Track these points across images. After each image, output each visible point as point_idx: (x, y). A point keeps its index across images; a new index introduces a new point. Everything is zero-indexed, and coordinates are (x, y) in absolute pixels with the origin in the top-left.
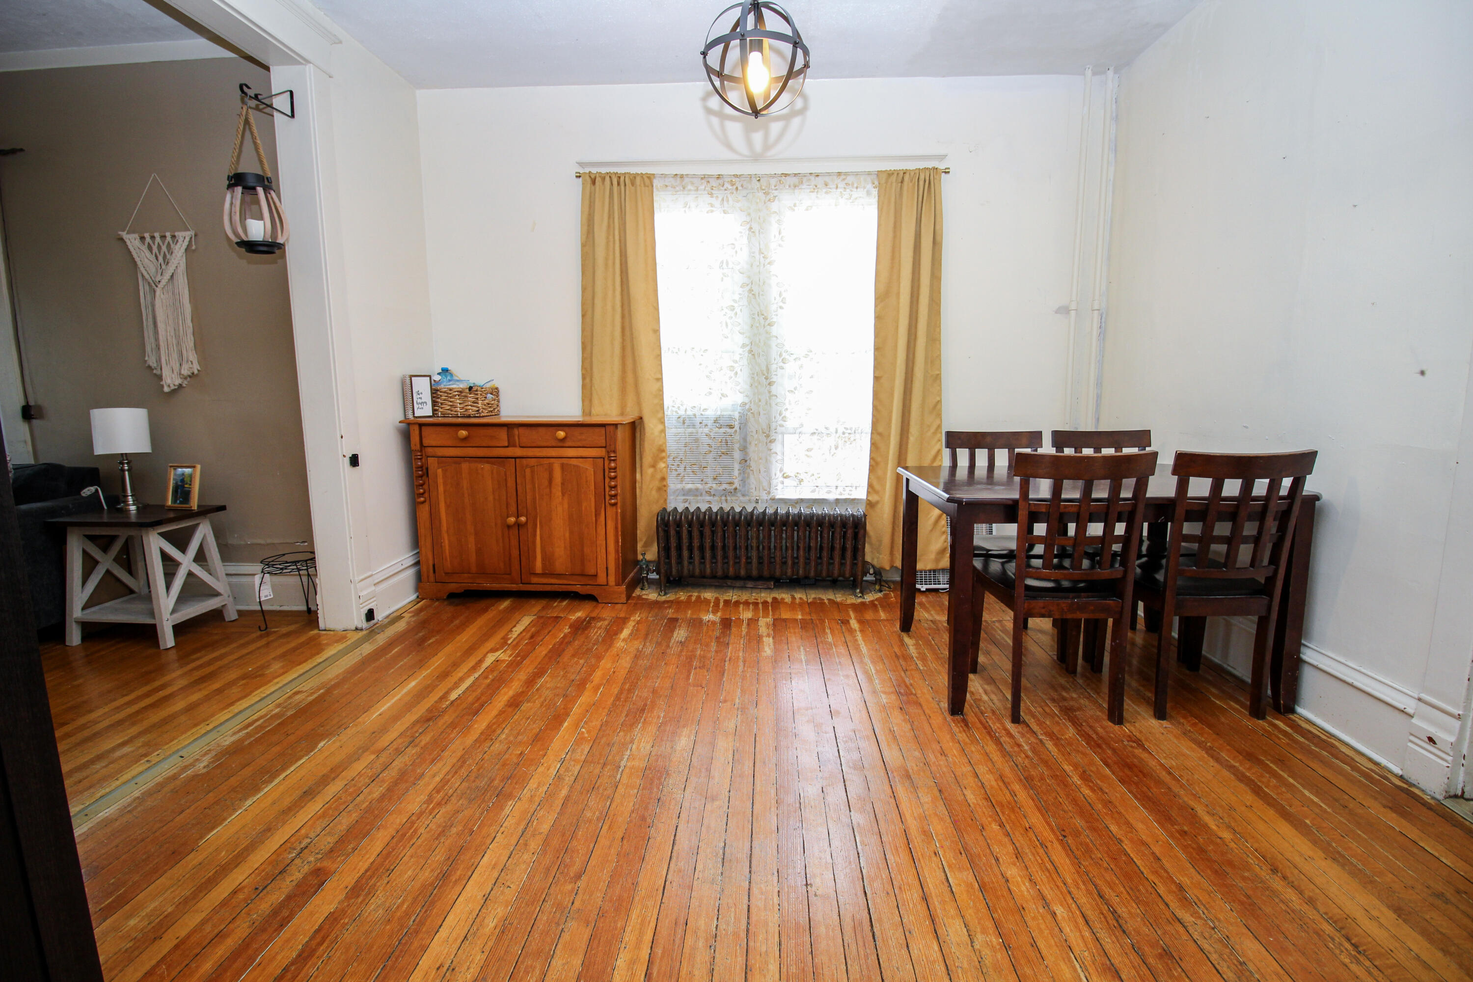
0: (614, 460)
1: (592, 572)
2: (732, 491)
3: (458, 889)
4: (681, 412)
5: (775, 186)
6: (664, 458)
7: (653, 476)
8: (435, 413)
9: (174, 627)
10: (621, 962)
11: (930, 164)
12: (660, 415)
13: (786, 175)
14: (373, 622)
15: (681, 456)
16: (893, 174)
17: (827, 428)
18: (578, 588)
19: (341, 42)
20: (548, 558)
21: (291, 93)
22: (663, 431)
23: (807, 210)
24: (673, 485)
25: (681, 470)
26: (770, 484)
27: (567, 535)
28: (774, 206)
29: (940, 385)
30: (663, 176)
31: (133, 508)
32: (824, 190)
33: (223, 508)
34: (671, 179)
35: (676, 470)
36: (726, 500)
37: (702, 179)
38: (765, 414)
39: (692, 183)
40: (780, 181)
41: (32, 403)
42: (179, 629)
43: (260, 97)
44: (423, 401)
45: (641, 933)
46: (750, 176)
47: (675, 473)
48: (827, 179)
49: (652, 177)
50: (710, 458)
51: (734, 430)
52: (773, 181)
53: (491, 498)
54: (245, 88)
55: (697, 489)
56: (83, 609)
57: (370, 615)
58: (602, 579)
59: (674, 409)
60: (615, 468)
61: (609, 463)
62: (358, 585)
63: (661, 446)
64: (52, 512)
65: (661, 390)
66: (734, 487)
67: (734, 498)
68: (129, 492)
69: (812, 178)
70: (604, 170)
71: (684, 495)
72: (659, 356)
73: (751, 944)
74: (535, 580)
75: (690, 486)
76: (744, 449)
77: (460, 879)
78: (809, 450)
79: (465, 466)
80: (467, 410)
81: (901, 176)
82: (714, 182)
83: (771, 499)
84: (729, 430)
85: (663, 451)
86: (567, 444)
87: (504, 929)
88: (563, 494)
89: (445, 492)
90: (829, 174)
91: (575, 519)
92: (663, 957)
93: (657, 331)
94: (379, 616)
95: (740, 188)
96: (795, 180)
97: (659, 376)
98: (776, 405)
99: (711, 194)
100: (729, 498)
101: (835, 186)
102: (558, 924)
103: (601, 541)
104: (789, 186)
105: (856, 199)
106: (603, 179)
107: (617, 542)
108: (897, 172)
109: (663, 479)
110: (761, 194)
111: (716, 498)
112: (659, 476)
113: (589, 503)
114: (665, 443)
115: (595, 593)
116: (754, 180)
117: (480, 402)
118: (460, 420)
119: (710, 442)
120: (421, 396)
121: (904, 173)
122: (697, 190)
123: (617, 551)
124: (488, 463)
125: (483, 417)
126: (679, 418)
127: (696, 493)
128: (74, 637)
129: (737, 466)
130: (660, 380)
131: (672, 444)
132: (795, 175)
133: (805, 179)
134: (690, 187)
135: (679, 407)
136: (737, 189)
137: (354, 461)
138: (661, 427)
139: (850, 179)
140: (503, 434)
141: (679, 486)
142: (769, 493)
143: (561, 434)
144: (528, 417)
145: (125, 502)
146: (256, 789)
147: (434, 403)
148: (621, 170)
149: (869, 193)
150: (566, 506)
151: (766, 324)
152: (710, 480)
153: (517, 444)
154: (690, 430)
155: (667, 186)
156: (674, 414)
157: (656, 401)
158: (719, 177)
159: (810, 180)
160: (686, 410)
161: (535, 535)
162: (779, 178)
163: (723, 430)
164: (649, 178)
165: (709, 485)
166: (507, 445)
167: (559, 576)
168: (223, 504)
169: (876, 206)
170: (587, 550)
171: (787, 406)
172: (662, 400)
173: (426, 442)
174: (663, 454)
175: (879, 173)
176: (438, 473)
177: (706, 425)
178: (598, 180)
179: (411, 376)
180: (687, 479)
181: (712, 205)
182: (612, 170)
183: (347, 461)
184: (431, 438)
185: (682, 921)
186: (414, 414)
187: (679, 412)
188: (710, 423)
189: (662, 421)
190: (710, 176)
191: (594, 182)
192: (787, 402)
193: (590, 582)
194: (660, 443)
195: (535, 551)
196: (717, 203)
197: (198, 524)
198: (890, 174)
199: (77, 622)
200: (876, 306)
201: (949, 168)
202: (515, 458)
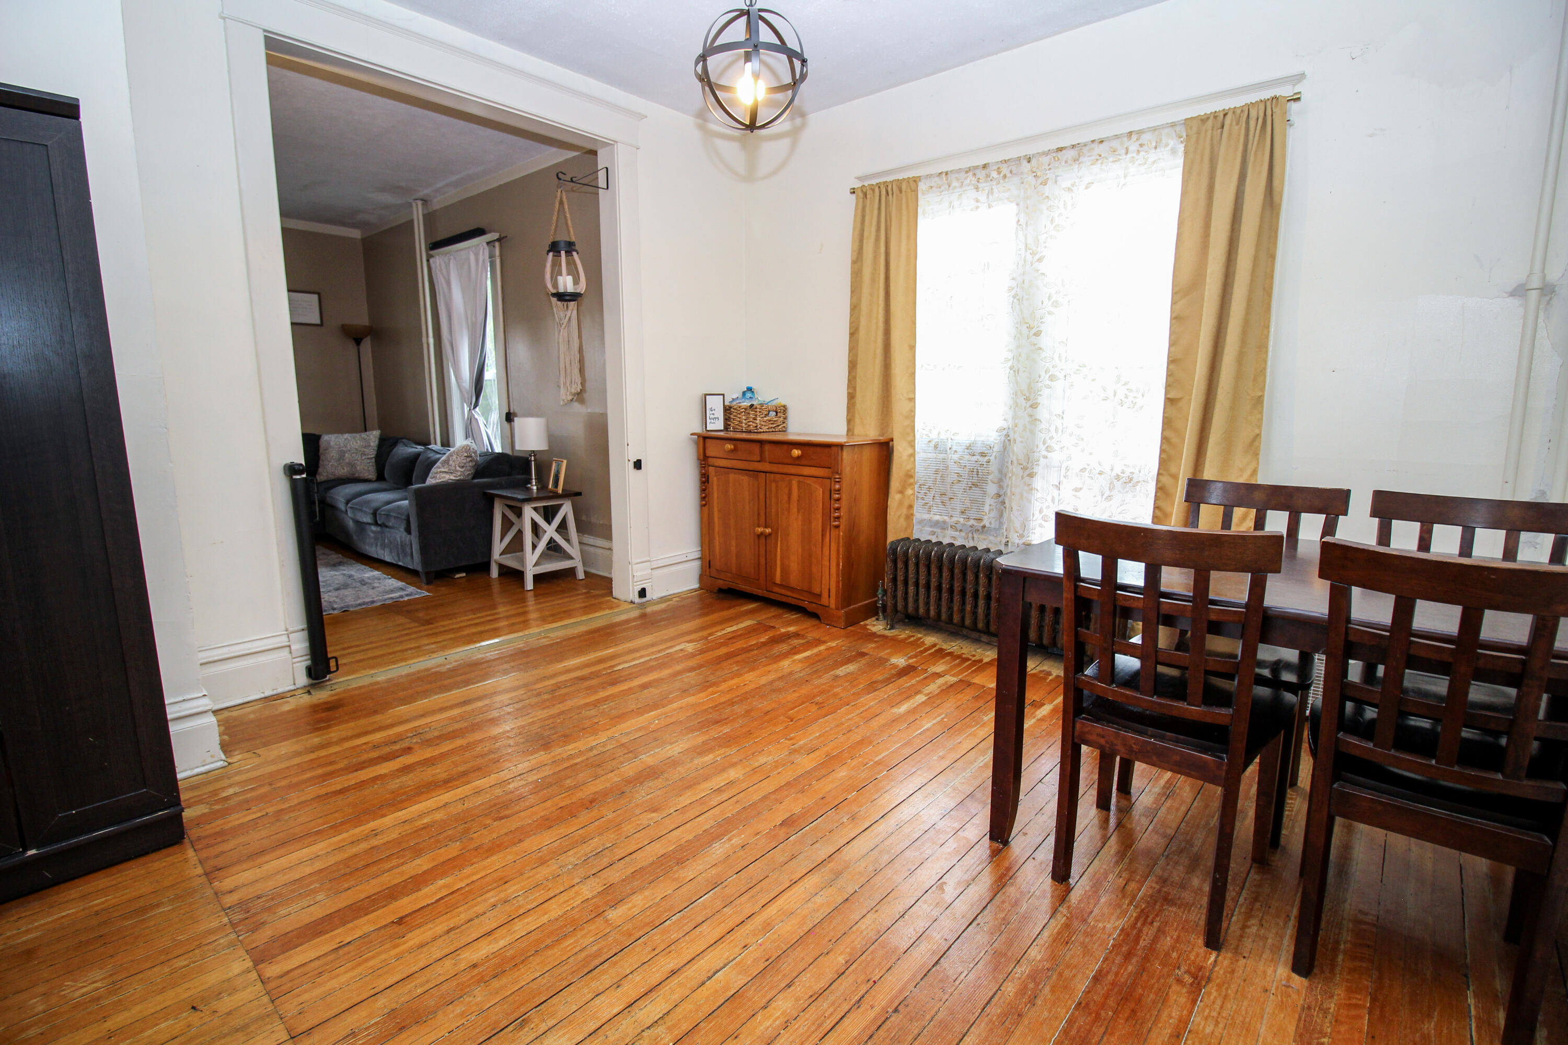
0: (839, 482)
1: (817, 591)
2: (980, 528)
3: (443, 792)
4: (934, 436)
5: (1049, 165)
6: (911, 484)
7: (901, 503)
8: (726, 428)
9: (535, 576)
10: (441, 882)
11: (1266, 94)
12: (910, 438)
13: (1060, 149)
14: (644, 600)
15: (930, 484)
16: (1208, 118)
17: (1100, 464)
18: (805, 604)
19: (646, 117)
20: (785, 572)
21: (607, 168)
22: (913, 455)
23: (1087, 188)
24: (919, 514)
25: (929, 499)
26: (1024, 527)
27: (800, 551)
28: (1047, 190)
29: (1261, 413)
30: (929, 176)
31: (535, 488)
32: (1111, 159)
33: (579, 494)
34: (937, 179)
35: (923, 499)
36: (973, 538)
37: (967, 172)
38: (1022, 442)
39: (958, 179)
40: (1054, 158)
41: (512, 411)
42: (538, 578)
43: (574, 179)
44: (715, 416)
45: (473, 874)
46: (1019, 158)
47: (921, 502)
48: (1115, 144)
49: (918, 180)
50: (958, 489)
51: (987, 458)
52: (1045, 160)
53: (747, 507)
54: (561, 176)
55: (944, 522)
56: (501, 554)
57: (642, 593)
58: (825, 601)
59: (925, 432)
60: (839, 490)
61: (835, 485)
62: (634, 567)
63: (908, 471)
64: (492, 486)
65: (912, 411)
66: (982, 524)
67: (982, 537)
68: (534, 477)
69: (1095, 145)
70: (874, 182)
71: (931, 527)
72: (913, 375)
73: (516, 920)
74: (776, 589)
75: (937, 518)
76: (1000, 482)
77: (451, 787)
78: (1077, 490)
79: (732, 476)
80: (749, 426)
81: (1220, 119)
82: (981, 174)
83: (1024, 544)
84: (981, 459)
85: (911, 477)
86: (804, 462)
87: (426, 827)
88: (798, 511)
89: (718, 498)
90: (1117, 137)
91: (806, 537)
92: (462, 894)
93: (912, 348)
94: (649, 595)
95: (1008, 175)
96: (1072, 153)
97: (911, 396)
98: (1040, 431)
99: (977, 188)
100: (975, 536)
101: (1124, 151)
102: (450, 840)
103: (826, 563)
104: (1066, 162)
105: (1154, 162)
106: (873, 190)
107: (838, 565)
108: (1215, 115)
109: (910, 507)
110: (1031, 178)
111: (963, 534)
112: (906, 503)
113: (817, 524)
114: (914, 468)
115: (819, 612)
116: (1025, 163)
117: (758, 418)
118: (744, 436)
119: (960, 470)
120: (713, 412)
121: (1225, 115)
122: (961, 186)
123: (838, 575)
124: (747, 475)
125: (761, 432)
126: (930, 441)
127: (943, 526)
128: (495, 573)
129: (989, 501)
130: (912, 400)
131: (921, 471)
132: (1073, 146)
133: (1085, 150)
134: (955, 184)
135: (930, 431)
136: (1005, 176)
137: (638, 465)
138: (910, 451)
139: (1145, 138)
140: (756, 448)
141: (926, 516)
142: (1022, 536)
143: (796, 452)
144: (799, 434)
145: (531, 483)
146: (449, 690)
147: (727, 420)
148: (889, 179)
149: (1174, 151)
150: (800, 523)
151: (1031, 334)
152: (957, 514)
153: (767, 460)
154: (942, 456)
155: (931, 187)
156: (924, 437)
157: (907, 423)
158: (985, 166)
159: (1093, 149)
160: (939, 434)
161: (776, 548)
162: (1054, 155)
163: (975, 458)
164: (915, 181)
165: (954, 519)
166: (759, 459)
167: (792, 589)
168: (579, 491)
169: (1181, 169)
170: (814, 569)
171: (1053, 433)
172: (914, 422)
173: (709, 453)
174: (912, 480)
175: (1188, 122)
176: (714, 480)
177: (956, 451)
178: (869, 193)
179: (706, 395)
180: (935, 510)
181: (977, 201)
182: (881, 180)
183: (631, 465)
184: (713, 449)
185: (507, 879)
186: (706, 427)
187: (930, 435)
188: (959, 449)
189: (912, 444)
190: (976, 168)
191: (865, 195)
192: (1053, 429)
193: (815, 601)
194: (908, 467)
195: (776, 561)
196: (983, 197)
197: (562, 504)
198: (1204, 120)
199: (496, 562)
200: (1173, 303)
201: (1300, 93)
202: (766, 472)
